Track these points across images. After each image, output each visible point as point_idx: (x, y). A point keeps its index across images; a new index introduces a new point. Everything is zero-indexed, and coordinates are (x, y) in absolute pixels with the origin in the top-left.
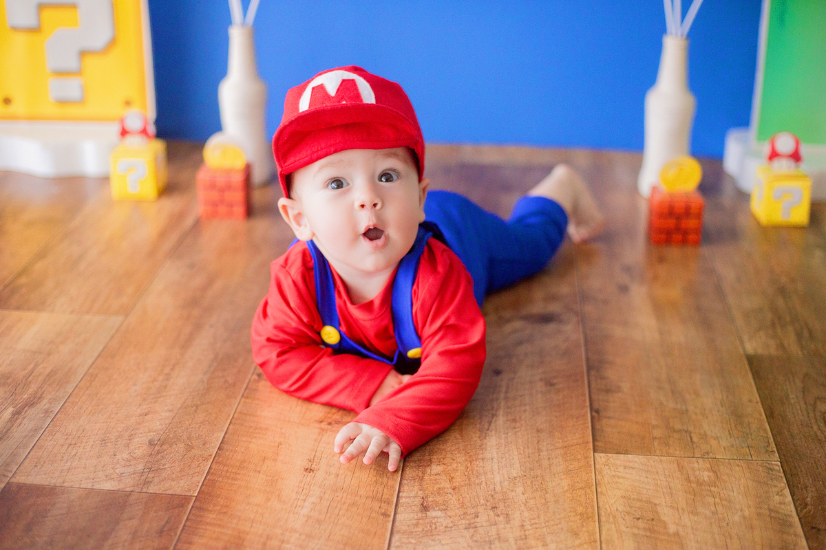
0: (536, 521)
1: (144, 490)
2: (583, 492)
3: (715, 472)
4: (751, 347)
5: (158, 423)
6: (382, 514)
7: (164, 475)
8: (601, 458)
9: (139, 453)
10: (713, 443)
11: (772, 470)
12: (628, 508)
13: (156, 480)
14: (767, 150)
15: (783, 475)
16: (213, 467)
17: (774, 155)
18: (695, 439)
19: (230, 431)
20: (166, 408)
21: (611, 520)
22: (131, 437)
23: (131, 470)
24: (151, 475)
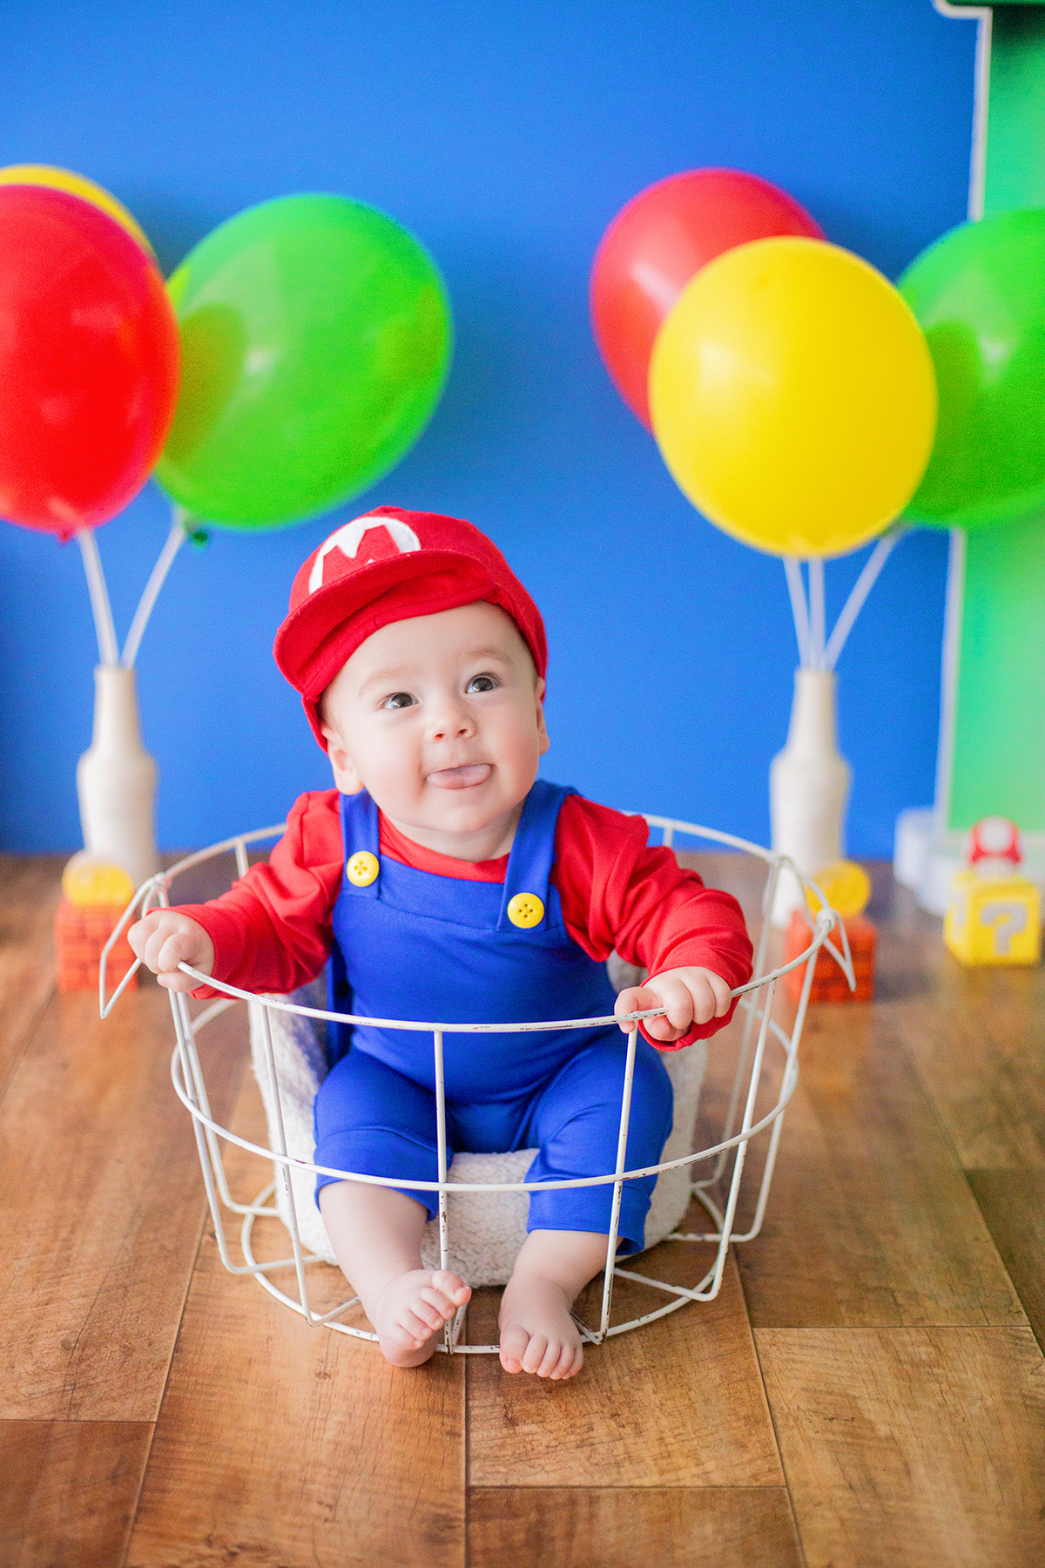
0: (681, 1431)
1: (73, 1417)
2: (744, 1386)
3: (936, 1346)
4: (969, 1158)
5: (70, 1316)
6: (448, 1433)
7: (98, 1393)
8: (764, 1334)
9: (50, 1361)
10: (930, 1304)
11: (1021, 1339)
12: (815, 1406)
13: (88, 1401)
14: (966, 846)
15: (1036, 1345)
16: (173, 1377)
17: (978, 854)
18: (901, 1300)
19: (186, 1323)
20: (76, 1292)
21: (792, 1423)
22: (31, 1340)
23: (44, 1388)
24: (78, 1395)
